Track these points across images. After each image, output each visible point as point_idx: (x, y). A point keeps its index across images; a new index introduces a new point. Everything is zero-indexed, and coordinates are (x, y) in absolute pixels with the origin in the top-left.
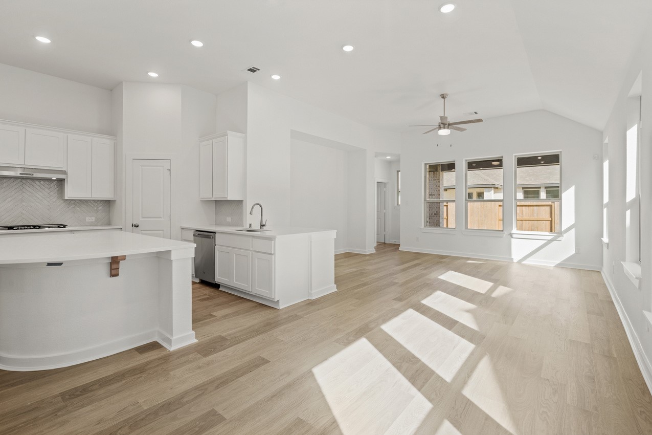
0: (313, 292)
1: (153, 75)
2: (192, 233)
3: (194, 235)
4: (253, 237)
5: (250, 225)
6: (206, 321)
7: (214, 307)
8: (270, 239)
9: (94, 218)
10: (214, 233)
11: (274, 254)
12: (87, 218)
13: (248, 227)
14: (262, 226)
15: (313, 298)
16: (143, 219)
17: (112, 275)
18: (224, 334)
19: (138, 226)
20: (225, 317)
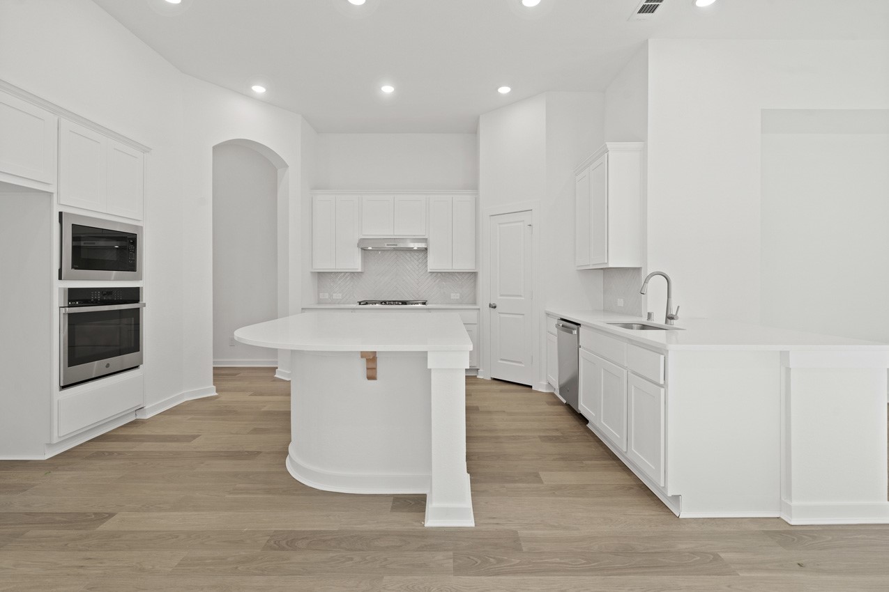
0: (794, 503)
1: (504, 90)
2: (555, 322)
3: (557, 326)
4: (631, 341)
5: (649, 315)
6: (520, 485)
7: (554, 460)
8: (659, 350)
9: (458, 294)
10: (579, 325)
11: (664, 386)
12: (452, 295)
13: (644, 320)
14: (670, 318)
15: (794, 521)
16: (501, 298)
17: (370, 378)
18: (523, 533)
19: (495, 307)
20: (557, 490)
